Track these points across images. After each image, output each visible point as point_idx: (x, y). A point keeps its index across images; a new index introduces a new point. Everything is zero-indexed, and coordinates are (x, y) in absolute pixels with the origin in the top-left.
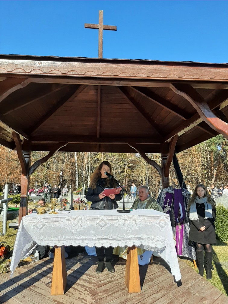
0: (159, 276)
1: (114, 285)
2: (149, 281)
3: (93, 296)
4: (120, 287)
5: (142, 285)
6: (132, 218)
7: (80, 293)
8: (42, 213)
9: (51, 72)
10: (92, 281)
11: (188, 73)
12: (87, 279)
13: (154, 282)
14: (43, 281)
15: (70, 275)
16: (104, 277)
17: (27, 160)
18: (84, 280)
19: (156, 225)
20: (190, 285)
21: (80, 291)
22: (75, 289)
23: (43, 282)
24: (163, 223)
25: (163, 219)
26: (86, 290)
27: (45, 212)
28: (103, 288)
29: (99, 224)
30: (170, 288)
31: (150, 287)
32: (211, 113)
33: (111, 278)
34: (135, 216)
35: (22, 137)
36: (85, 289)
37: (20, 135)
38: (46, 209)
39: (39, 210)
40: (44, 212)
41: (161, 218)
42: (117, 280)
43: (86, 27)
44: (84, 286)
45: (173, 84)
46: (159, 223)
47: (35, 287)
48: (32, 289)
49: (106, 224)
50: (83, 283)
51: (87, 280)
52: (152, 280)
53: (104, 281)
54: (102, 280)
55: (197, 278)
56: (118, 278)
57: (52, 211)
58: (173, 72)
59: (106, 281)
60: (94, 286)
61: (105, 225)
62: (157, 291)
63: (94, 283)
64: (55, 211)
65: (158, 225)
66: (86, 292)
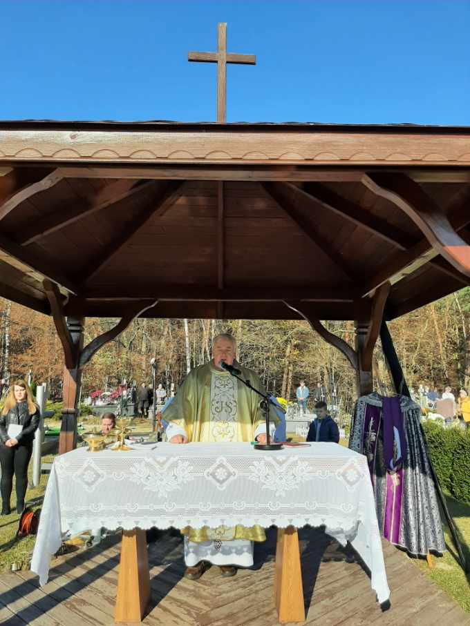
0: (346, 586)
1: (249, 605)
2: (323, 597)
4: (262, 609)
5: (307, 605)
6: (284, 461)
7: (176, 619)
8: (96, 449)
9: (97, 155)
10: (205, 594)
11: (399, 150)
12: (192, 588)
13: (335, 599)
14: (102, 590)
15: (156, 578)
16: (229, 584)
17: (74, 336)
18: (185, 590)
19: (338, 478)
20: (415, 610)
21: (177, 616)
22: (165, 610)
23: (101, 593)
24: (352, 476)
25: (352, 466)
26: (189, 614)
27: (104, 446)
28: (225, 610)
29: (213, 475)
30: (369, 614)
31: (327, 610)
32: (455, 237)
33: (244, 587)
34: (292, 459)
35: (64, 290)
36: (187, 610)
37: (59, 285)
38: (107, 441)
39: (91, 442)
40: (102, 445)
41: (348, 464)
42: (256, 592)
43: (190, 60)
44: (186, 603)
45: (367, 174)
46: (344, 475)
47: (83, 602)
48: (77, 607)
49: (229, 474)
50: (183, 597)
51: (194, 591)
52: (331, 595)
53: (229, 595)
54: (224, 592)
55: (431, 594)
56: (257, 588)
57: (117, 444)
58: (365, 148)
59: (232, 594)
60: (206, 604)
61: (228, 477)
62: (341, 620)
63: (206, 598)
64: (124, 444)
65: (341, 478)
66: (187, 618)
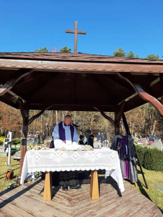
3: (69, 201)
9: (48, 68)
11: (127, 68)
21: (61, 199)
22: (57, 197)
26: (65, 198)
28: (76, 197)
41: (112, 153)
43: (66, 32)
44: (64, 196)
51: (66, 193)
53: (76, 193)
56: (85, 192)
57: (44, 148)
61: (77, 157)
62: (110, 199)
63: (70, 194)
65: (110, 158)
